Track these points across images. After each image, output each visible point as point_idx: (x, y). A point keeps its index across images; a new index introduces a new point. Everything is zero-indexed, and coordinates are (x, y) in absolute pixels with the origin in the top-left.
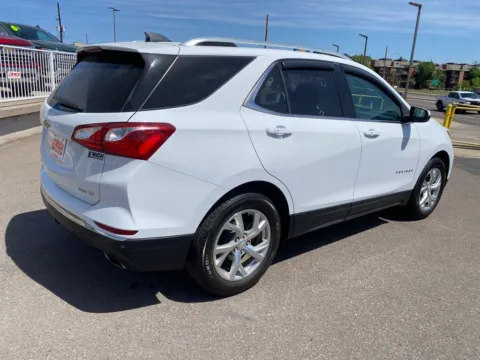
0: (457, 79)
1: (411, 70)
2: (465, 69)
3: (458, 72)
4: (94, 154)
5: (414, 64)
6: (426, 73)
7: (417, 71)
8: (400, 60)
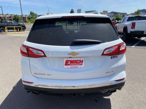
0: (26, 19)
1: (12, 17)
2: (27, 16)
3: (25, 17)
4: (113, 57)
5: (12, 15)
6: (17, 18)
7: (14, 18)
8: (7, 14)
